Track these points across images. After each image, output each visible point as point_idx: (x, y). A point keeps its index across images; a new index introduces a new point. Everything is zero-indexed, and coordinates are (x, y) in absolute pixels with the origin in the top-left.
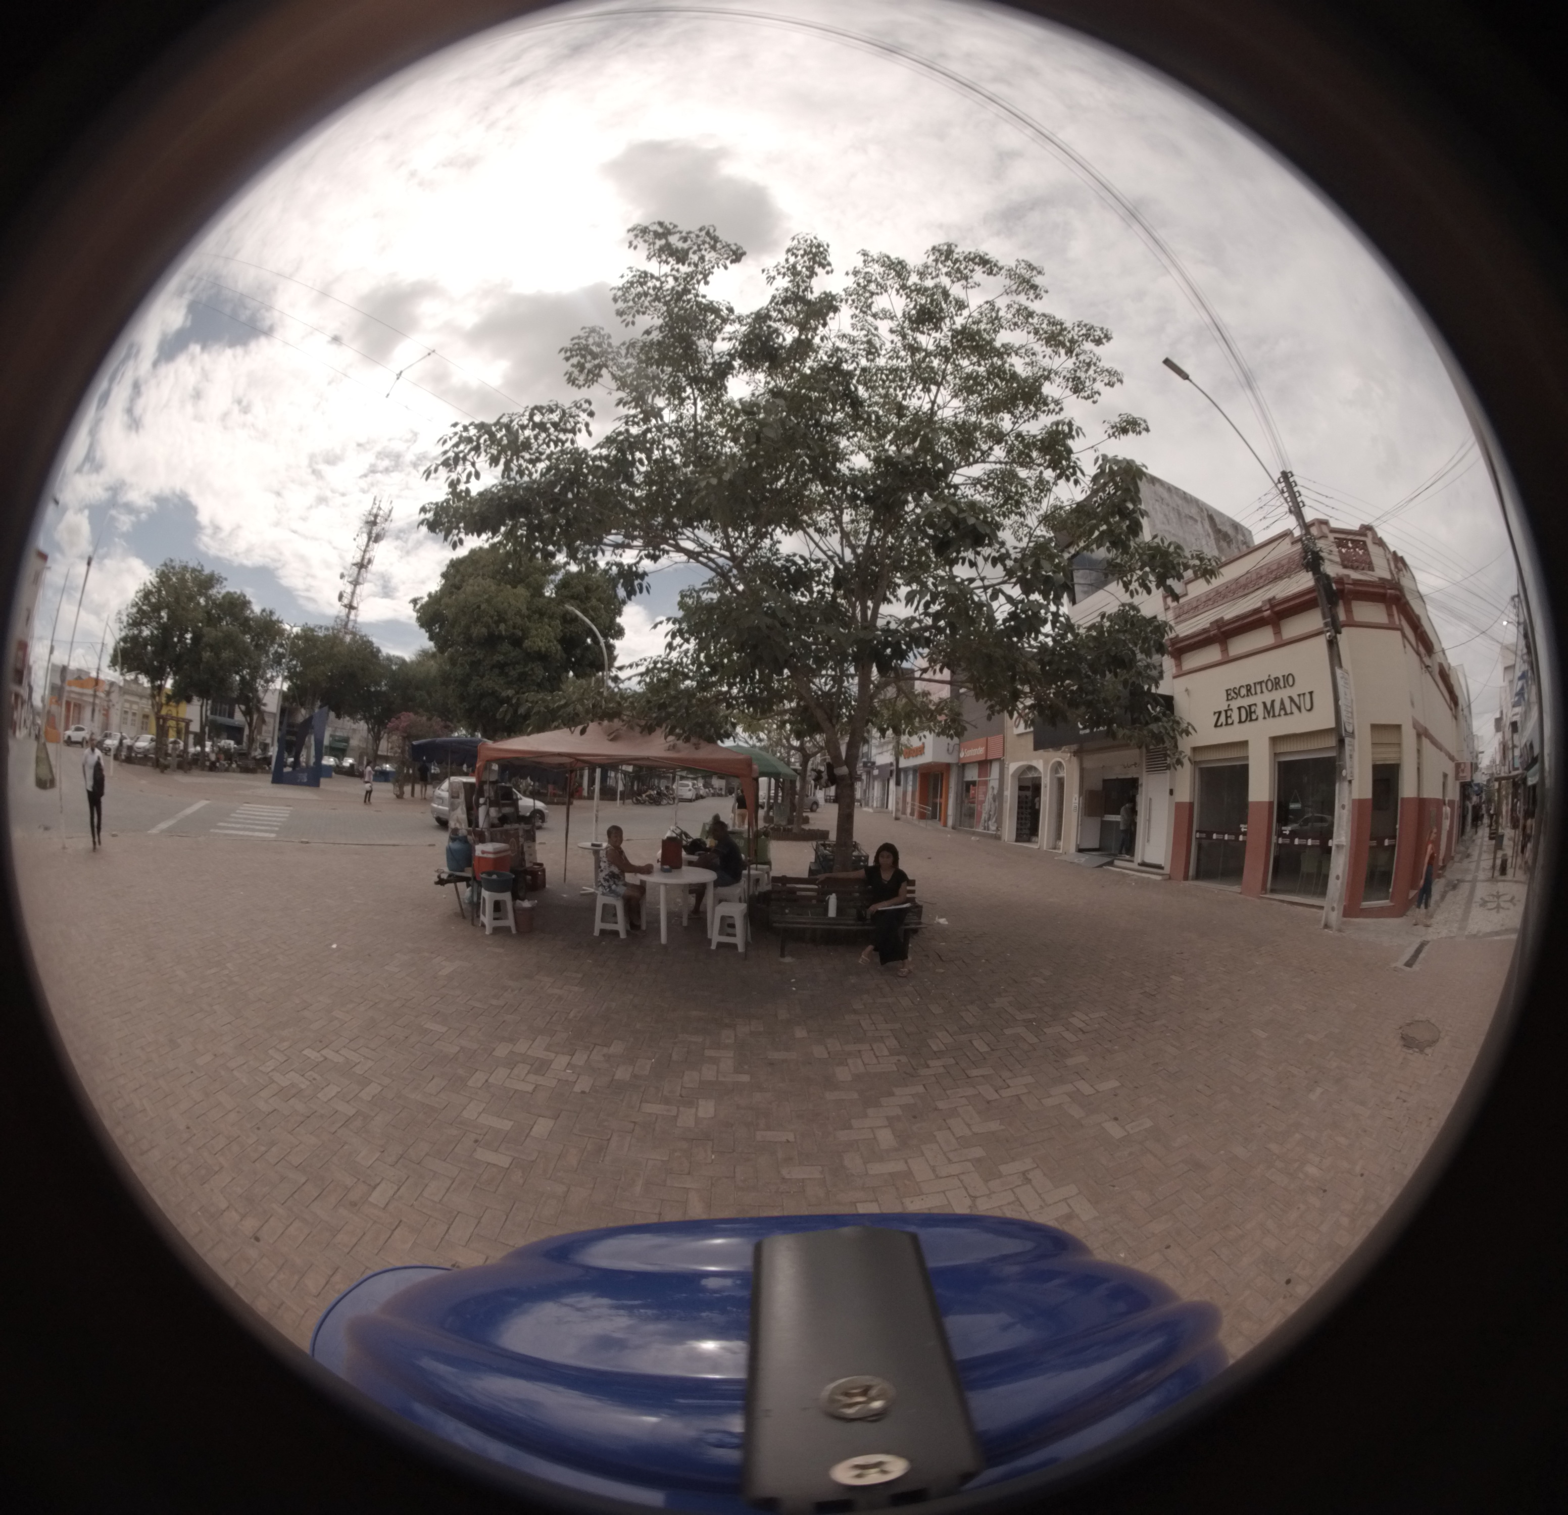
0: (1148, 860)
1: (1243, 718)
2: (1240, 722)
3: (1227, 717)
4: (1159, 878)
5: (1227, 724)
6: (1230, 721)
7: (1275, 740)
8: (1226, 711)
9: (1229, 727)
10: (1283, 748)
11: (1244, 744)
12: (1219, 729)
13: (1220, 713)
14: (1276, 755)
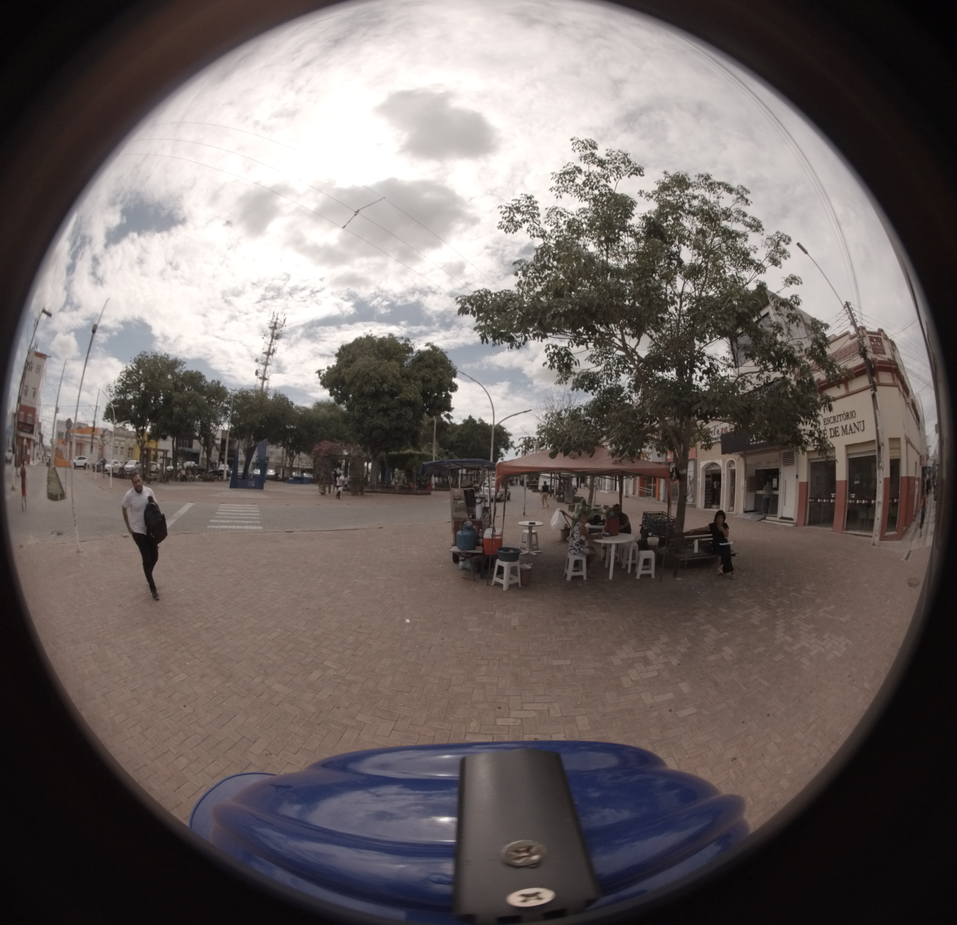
0: (785, 516)
4: (792, 525)
7: (849, 447)
11: (833, 449)
14: (848, 455)
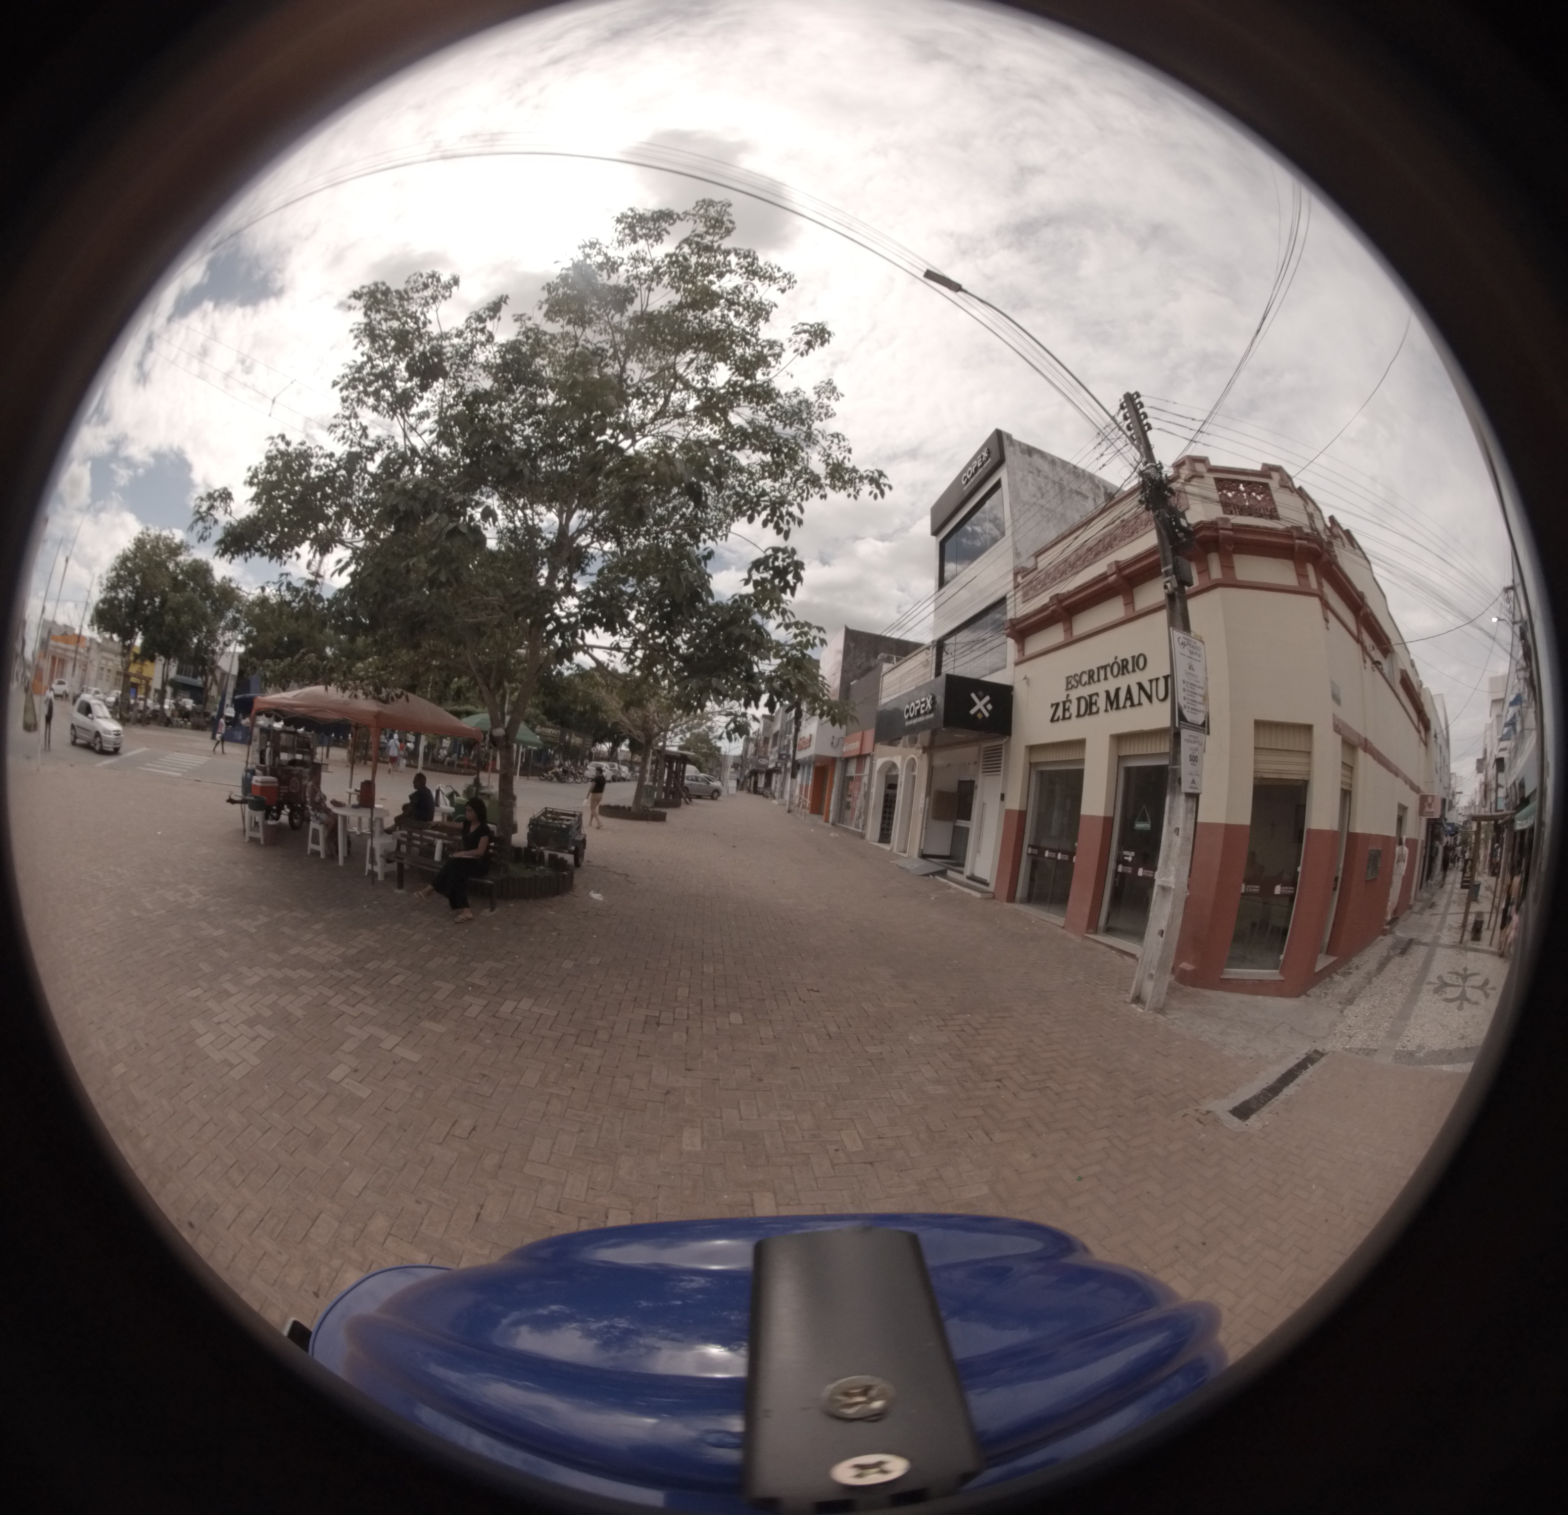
0: (975, 873)
1: (1082, 712)
2: (1079, 715)
3: (1065, 710)
5: (1064, 718)
6: (1067, 715)
7: (1119, 739)
8: (1064, 703)
9: (1066, 722)
10: (1128, 750)
11: (1080, 744)
12: (1056, 724)
13: (1057, 705)
14: (1121, 759)
